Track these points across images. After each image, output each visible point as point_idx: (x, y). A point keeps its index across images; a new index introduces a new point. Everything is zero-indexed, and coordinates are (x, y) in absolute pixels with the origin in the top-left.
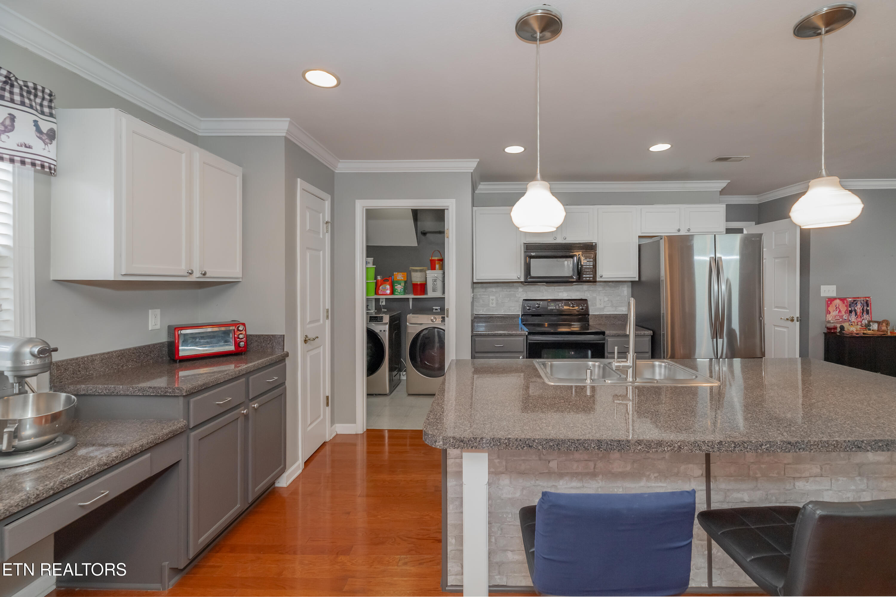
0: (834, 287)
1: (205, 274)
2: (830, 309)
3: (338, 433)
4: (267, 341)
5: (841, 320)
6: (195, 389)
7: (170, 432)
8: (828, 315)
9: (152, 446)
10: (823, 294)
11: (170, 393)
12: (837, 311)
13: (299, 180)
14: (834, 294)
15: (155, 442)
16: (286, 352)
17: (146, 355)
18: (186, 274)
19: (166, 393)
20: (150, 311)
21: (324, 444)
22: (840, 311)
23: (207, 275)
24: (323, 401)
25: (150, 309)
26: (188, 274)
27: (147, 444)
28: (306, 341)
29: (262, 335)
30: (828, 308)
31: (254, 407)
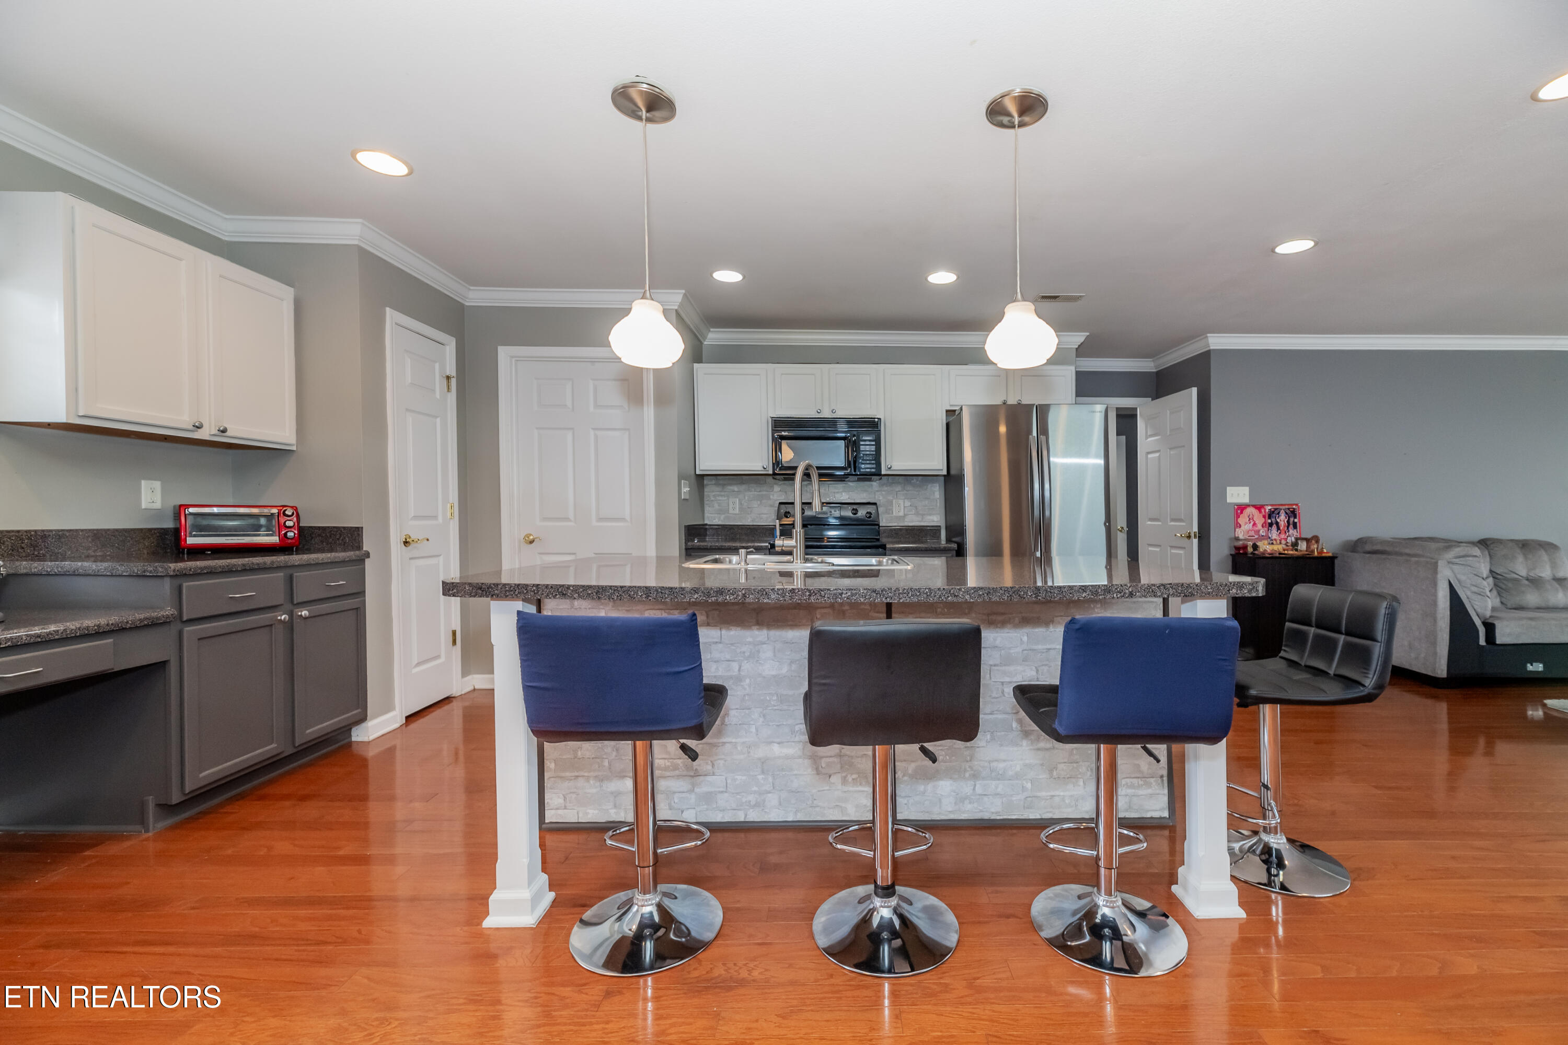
0: (1246, 490)
1: (224, 431)
2: (1240, 520)
3: (476, 687)
4: (335, 535)
5: (1256, 537)
6: (190, 570)
7: (146, 619)
8: (1237, 530)
9: (115, 629)
10: (1230, 500)
11: (151, 572)
12: (1250, 523)
13: (388, 309)
14: (1245, 500)
15: (120, 625)
16: (365, 551)
17: (136, 541)
18: (191, 427)
19: (144, 572)
20: (143, 482)
21: (447, 700)
22: (1255, 524)
23: (227, 434)
24: (445, 638)
25: (144, 479)
26: (195, 428)
27: (108, 625)
28: (406, 543)
29: (328, 527)
30: (1237, 520)
31: (301, 615)
